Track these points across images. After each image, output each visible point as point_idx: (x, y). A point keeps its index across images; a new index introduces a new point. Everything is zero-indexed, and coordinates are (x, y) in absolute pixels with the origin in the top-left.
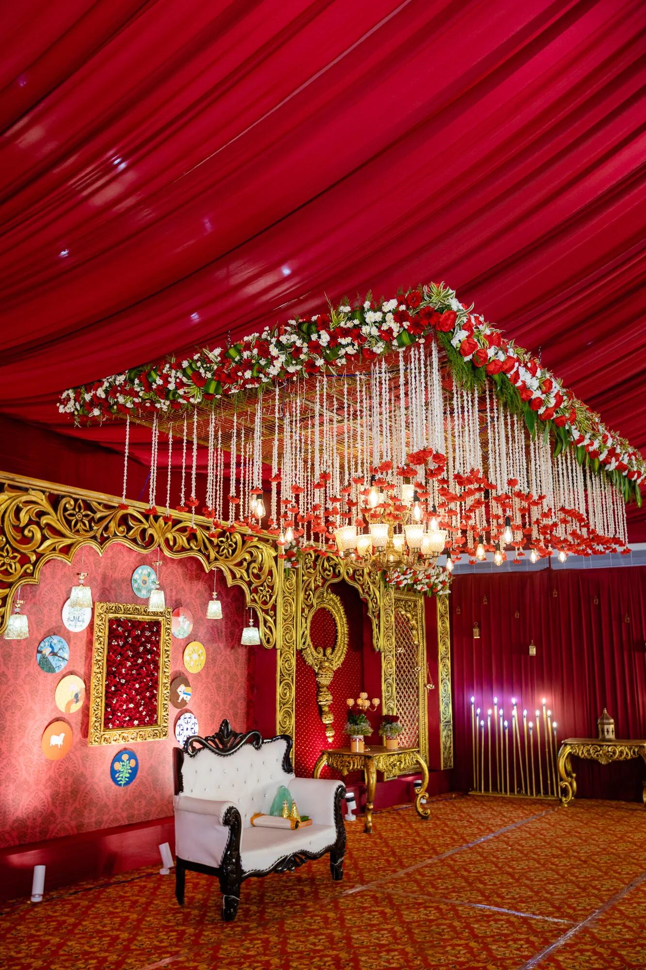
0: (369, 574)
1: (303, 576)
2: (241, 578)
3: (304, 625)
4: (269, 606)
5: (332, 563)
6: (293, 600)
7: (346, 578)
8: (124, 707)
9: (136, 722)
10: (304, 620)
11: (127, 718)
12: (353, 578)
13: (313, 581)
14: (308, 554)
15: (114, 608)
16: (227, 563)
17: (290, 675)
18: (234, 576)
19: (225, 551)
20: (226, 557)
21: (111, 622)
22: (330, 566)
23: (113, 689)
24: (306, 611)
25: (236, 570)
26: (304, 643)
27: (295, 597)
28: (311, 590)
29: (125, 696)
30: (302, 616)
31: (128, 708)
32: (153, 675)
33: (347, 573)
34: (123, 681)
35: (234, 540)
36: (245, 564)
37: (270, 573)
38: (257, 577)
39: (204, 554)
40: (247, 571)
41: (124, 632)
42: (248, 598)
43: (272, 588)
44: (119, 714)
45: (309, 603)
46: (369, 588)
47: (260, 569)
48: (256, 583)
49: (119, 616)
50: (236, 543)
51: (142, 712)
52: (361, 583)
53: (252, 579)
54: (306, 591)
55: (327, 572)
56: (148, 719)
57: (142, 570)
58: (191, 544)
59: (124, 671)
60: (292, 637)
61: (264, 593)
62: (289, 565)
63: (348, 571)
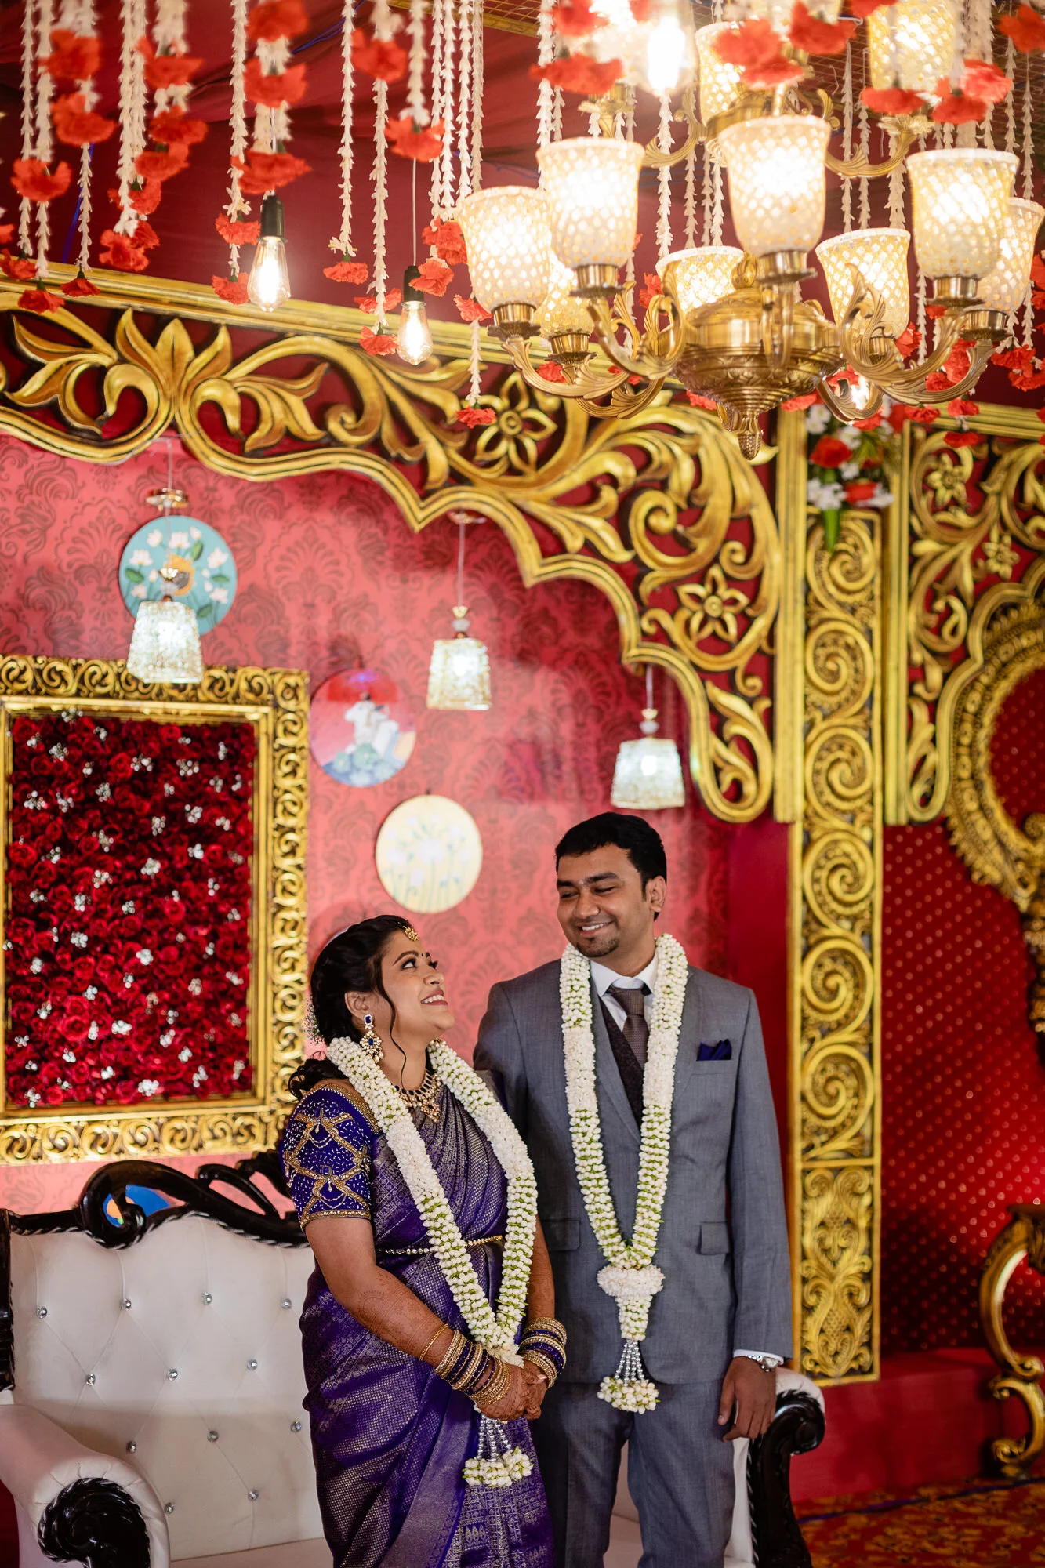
1: (914, 538)
2: (590, 549)
3: (924, 731)
4: (739, 658)
6: (869, 634)
8: (93, 1032)
9: (149, 1087)
10: (921, 713)
11: (108, 1073)
13: (965, 560)
15: (29, 676)
16: (519, 495)
17: (854, 919)
18: (551, 544)
19: (504, 448)
20: (512, 471)
21: (20, 725)
23: (37, 966)
24: (935, 675)
25: (560, 520)
26: (925, 800)
27: (875, 624)
28: (956, 592)
29: (91, 993)
30: (911, 694)
31: (107, 1038)
32: (222, 918)
34: (80, 940)
35: (550, 403)
36: (609, 496)
37: (742, 529)
38: (677, 544)
39: (399, 462)
40: (620, 521)
41: (75, 763)
42: (630, 627)
43: (753, 588)
44: (69, 1057)
45: (952, 643)
47: (692, 510)
48: (662, 567)
49: (55, 704)
50: (559, 416)
51: (174, 1050)
53: (651, 554)
54: (931, 596)
56: (201, 1075)
57: (167, 535)
58: (333, 426)
59: (79, 903)
60: (860, 775)
61: (713, 606)
62: (829, 498)
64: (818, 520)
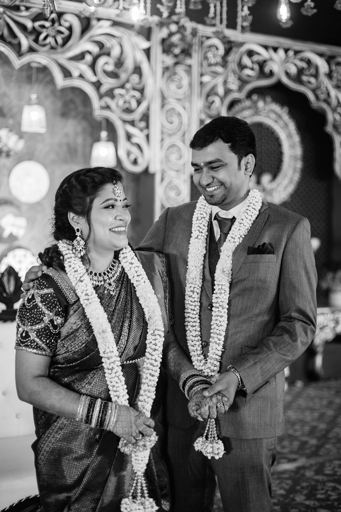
0: (330, 75)
1: (202, 75)
2: (81, 76)
4: (137, 116)
7: (285, 80)
12: (298, 79)
13: (221, 83)
14: (210, 47)
16: (55, 57)
18: (67, 74)
19: (50, 40)
20: (52, 48)
22: (253, 62)
25: (71, 66)
33: (287, 74)
36: (89, 58)
38: (114, 75)
39: (10, 44)
40: (93, 66)
42: (97, 104)
43: (142, 91)
46: (329, 94)
48: (108, 84)
50: (70, 29)
52: (313, 86)
54: (208, 96)
61: (127, 97)
62: (169, 60)
63: (288, 71)
64: (166, 69)
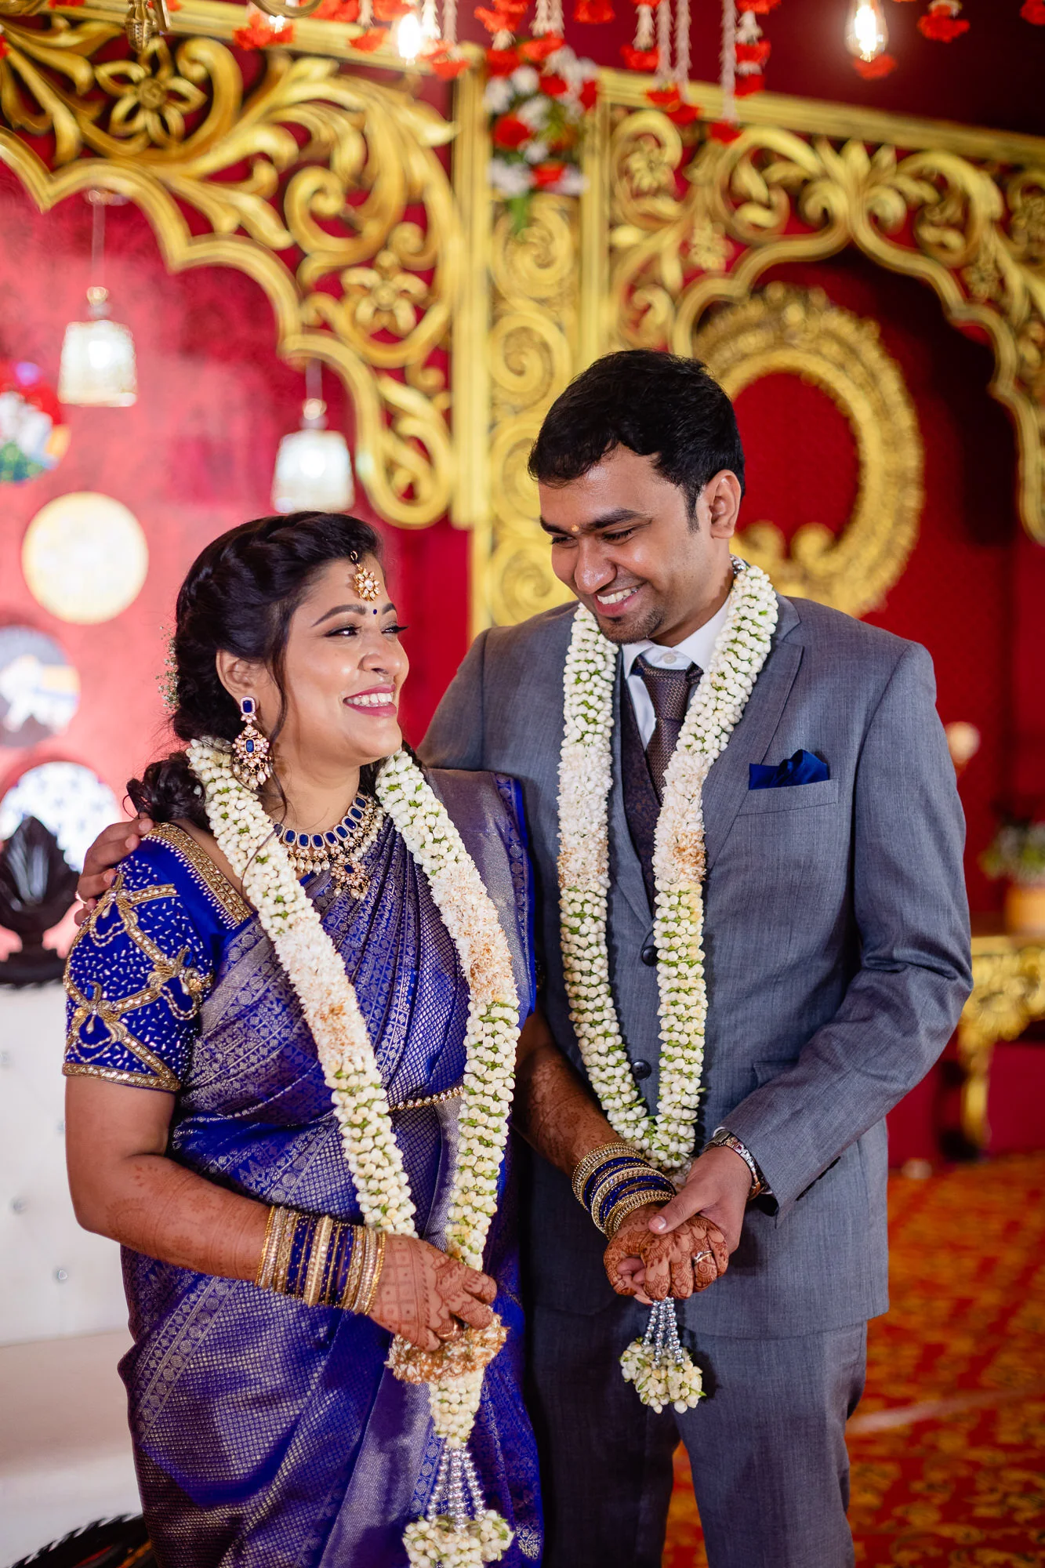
0: (1005, 225)
1: (613, 225)
2: (242, 232)
4: (413, 351)
5: (777, 172)
7: (870, 240)
12: (906, 235)
13: (671, 251)
14: (639, 137)
18: (198, 224)
19: (145, 120)
20: (153, 145)
22: (769, 186)
25: (209, 199)
28: (661, 285)
33: (875, 221)
35: (197, 72)
36: (265, 175)
37: (416, 213)
38: (340, 227)
39: (24, 134)
40: (277, 200)
42: (291, 317)
43: (429, 276)
45: (653, 340)
46: (1002, 283)
47: (359, 193)
48: (326, 252)
50: (207, 85)
52: (955, 258)
53: (310, 236)
54: (632, 289)
55: (753, 214)
61: (385, 295)
62: (513, 181)
63: (879, 211)
64: (503, 207)
